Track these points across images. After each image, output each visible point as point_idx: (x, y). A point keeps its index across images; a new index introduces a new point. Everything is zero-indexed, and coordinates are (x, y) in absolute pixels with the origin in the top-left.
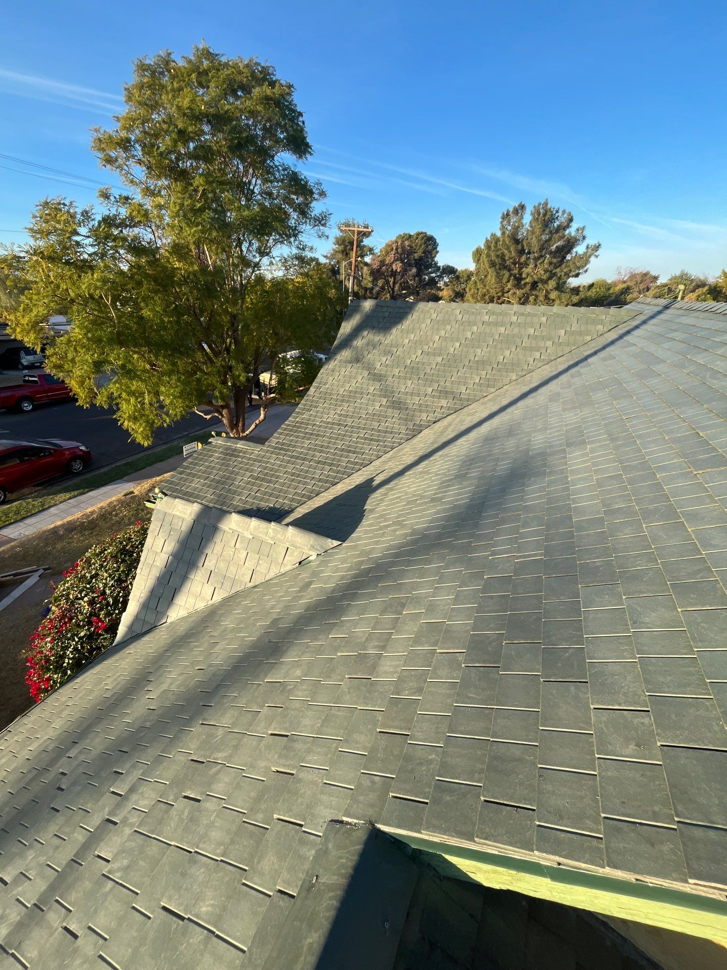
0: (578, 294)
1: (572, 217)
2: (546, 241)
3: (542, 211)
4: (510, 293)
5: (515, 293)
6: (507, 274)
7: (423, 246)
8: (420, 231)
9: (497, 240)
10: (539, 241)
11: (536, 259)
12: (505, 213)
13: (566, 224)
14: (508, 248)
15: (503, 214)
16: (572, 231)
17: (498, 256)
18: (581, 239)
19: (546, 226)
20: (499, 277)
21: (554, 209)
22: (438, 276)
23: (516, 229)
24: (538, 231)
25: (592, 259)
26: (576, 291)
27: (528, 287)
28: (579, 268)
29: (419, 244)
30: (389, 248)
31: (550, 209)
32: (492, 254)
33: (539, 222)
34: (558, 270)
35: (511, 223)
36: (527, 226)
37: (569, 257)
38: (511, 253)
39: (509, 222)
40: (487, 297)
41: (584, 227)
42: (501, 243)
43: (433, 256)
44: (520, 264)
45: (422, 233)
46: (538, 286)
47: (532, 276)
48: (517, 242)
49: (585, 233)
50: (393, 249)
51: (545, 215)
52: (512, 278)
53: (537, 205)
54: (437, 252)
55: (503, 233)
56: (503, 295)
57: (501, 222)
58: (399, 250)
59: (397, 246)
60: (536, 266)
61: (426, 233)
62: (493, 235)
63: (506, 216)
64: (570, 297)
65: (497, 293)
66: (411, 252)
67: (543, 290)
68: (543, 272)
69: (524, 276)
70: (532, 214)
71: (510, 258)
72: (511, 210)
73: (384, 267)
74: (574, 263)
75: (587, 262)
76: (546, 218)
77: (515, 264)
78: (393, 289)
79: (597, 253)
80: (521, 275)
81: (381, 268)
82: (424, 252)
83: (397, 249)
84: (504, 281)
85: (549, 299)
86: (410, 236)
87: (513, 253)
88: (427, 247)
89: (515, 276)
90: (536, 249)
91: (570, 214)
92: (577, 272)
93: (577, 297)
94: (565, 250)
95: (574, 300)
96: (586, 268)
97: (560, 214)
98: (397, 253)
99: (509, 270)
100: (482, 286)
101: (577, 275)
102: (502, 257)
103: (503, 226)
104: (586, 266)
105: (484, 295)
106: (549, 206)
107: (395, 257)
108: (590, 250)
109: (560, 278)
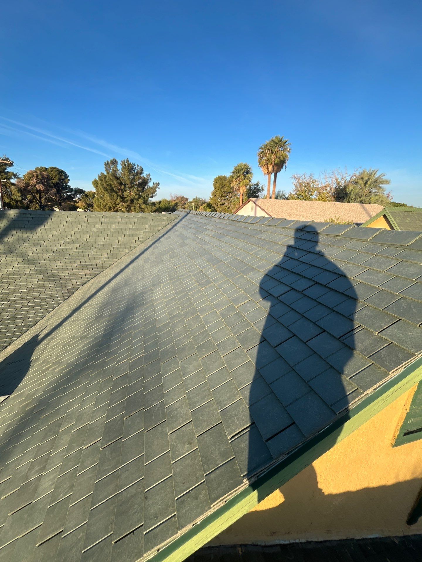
0: (155, 206)
1: (142, 169)
2: (132, 179)
3: (126, 164)
4: (120, 205)
5: (122, 205)
6: (115, 195)
7: (57, 176)
8: (53, 166)
9: (105, 177)
10: (129, 179)
11: (130, 188)
12: (106, 163)
13: (140, 172)
14: (113, 181)
15: (105, 163)
16: (144, 175)
17: (108, 185)
18: (149, 179)
19: (131, 172)
20: (112, 197)
21: (132, 164)
22: (73, 194)
23: (115, 171)
24: (127, 174)
25: (157, 189)
26: (154, 204)
27: (129, 202)
28: (152, 193)
29: (54, 174)
30: (30, 175)
31: (131, 164)
32: (104, 184)
33: (126, 169)
34: (142, 194)
35: (111, 168)
36: (120, 171)
37: (146, 187)
38: (115, 184)
39: (110, 168)
40: (107, 207)
41: (149, 174)
42: (108, 178)
43: (66, 182)
44: (122, 190)
45: (55, 168)
46: (134, 202)
47: (129, 196)
48: (117, 178)
49: (151, 177)
50: (34, 176)
51: (128, 166)
52: (119, 197)
53: (123, 160)
54: (69, 180)
55: (108, 173)
56: (116, 206)
57: (105, 167)
58: (40, 177)
59: (37, 174)
60: (130, 191)
61: (58, 168)
62: (102, 174)
63: (107, 164)
64: (152, 208)
65: (112, 205)
66: (49, 179)
67: (137, 204)
68: (135, 195)
69: (125, 196)
70: (121, 165)
71: (115, 187)
72: (109, 161)
73: (29, 187)
74: (149, 191)
75: (155, 191)
76: (130, 168)
77: (119, 190)
78: (40, 201)
79: (159, 187)
80: (123, 195)
81: (26, 188)
82: (59, 179)
83: (37, 176)
84: (115, 198)
85: (141, 208)
86: (46, 169)
87: (116, 184)
88: (61, 176)
89: (120, 196)
90: (128, 182)
91: (141, 167)
92: (152, 195)
93: (155, 207)
94: (143, 184)
95: (154, 209)
96: (155, 194)
97: (136, 166)
98: (38, 178)
99: (116, 193)
100: (103, 201)
101: (152, 197)
102: (111, 185)
103: (106, 169)
104: (155, 192)
105: (105, 206)
106: (130, 162)
107: (37, 181)
108: (155, 185)
109: (144, 198)
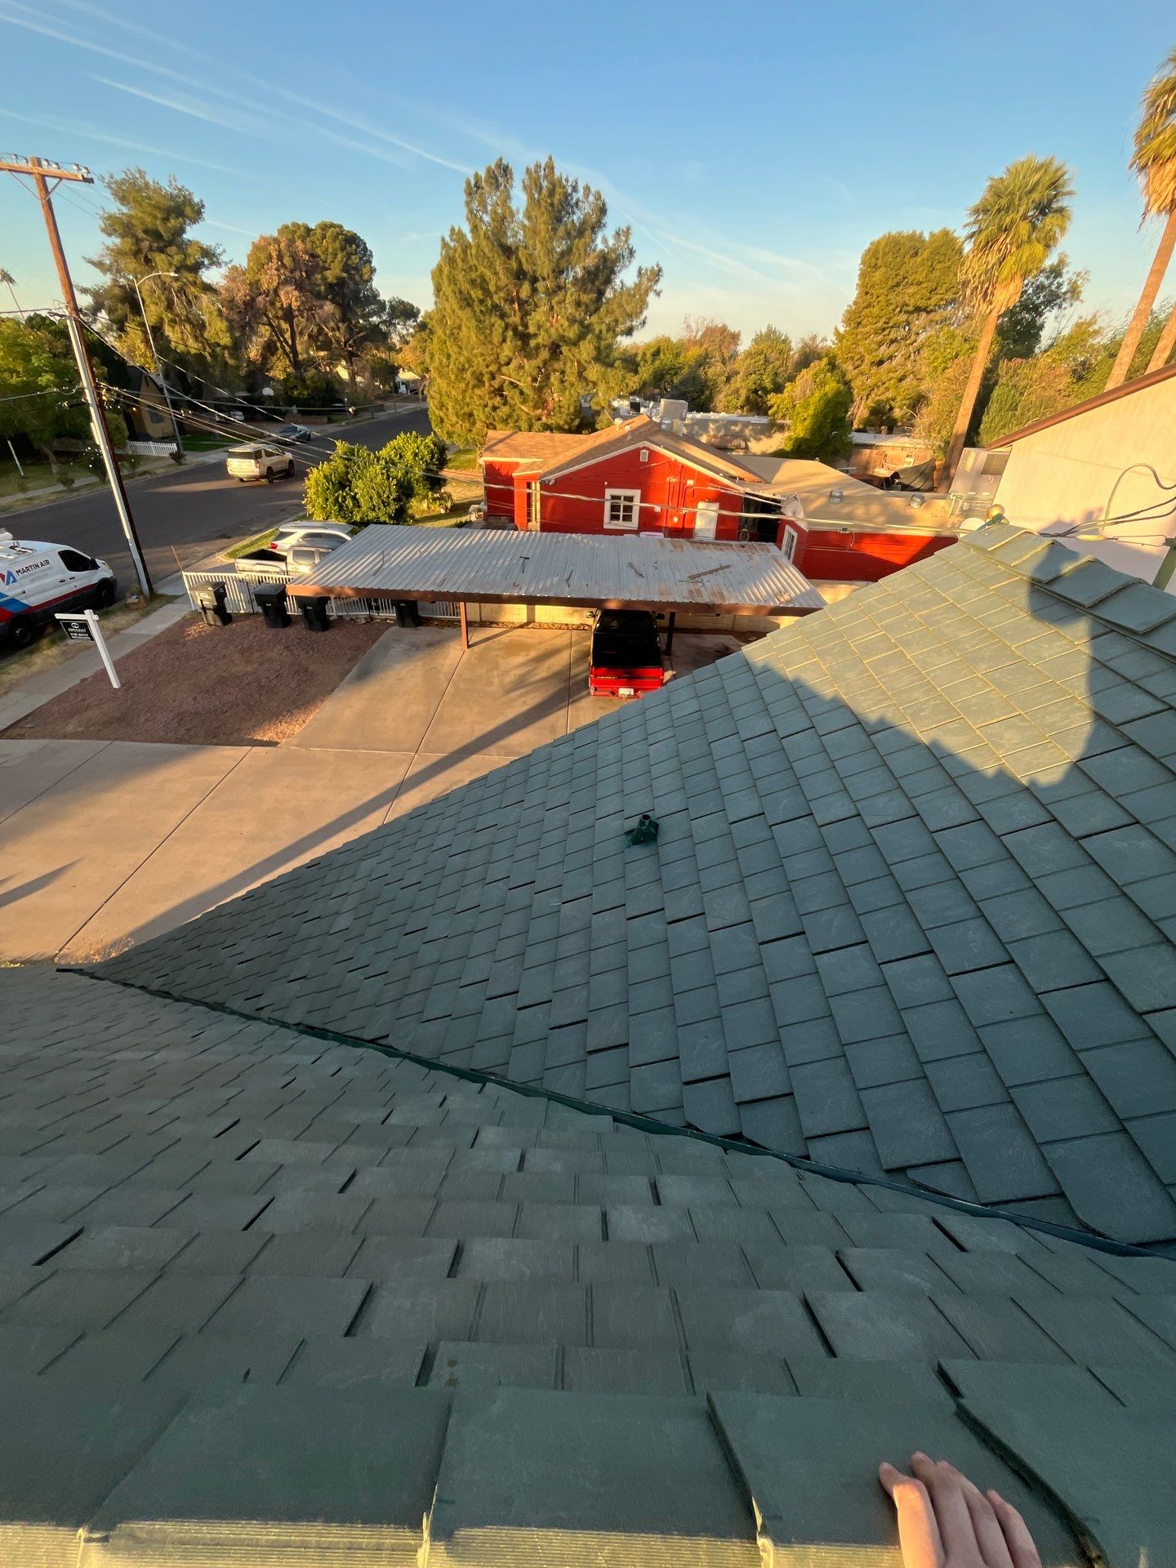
1: (604, 204)
4: (512, 366)
5: (521, 367)
11: (550, 293)
12: (473, 182)
13: (594, 219)
17: (473, 282)
18: (626, 254)
21: (567, 180)
22: (384, 322)
23: (502, 220)
24: (543, 229)
26: (631, 363)
27: (545, 354)
28: (630, 316)
29: (330, 250)
31: (560, 181)
33: (543, 209)
34: (594, 318)
35: (489, 208)
36: (520, 216)
37: (609, 294)
38: (499, 277)
41: (628, 229)
42: (473, 251)
43: (366, 277)
46: (561, 353)
47: (547, 331)
48: (508, 251)
49: (632, 242)
50: (270, 257)
51: (552, 193)
52: (510, 333)
53: (532, 167)
54: (373, 271)
55: (475, 229)
56: (499, 369)
58: (287, 261)
59: (280, 251)
60: (552, 308)
64: (624, 378)
65: (487, 367)
66: (315, 265)
67: (572, 361)
68: (566, 324)
69: (532, 330)
70: (525, 187)
71: (499, 289)
73: (260, 299)
74: (620, 306)
75: (643, 304)
77: (512, 302)
78: (293, 347)
80: (526, 326)
81: (253, 300)
82: (346, 268)
85: (586, 379)
91: (598, 196)
94: (602, 278)
96: (642, 318)
97: (580, 195)
99: (503, 316)
101: (629, 332)
103: (471, 212)
108: (645, 280)
109: (599, 337)
